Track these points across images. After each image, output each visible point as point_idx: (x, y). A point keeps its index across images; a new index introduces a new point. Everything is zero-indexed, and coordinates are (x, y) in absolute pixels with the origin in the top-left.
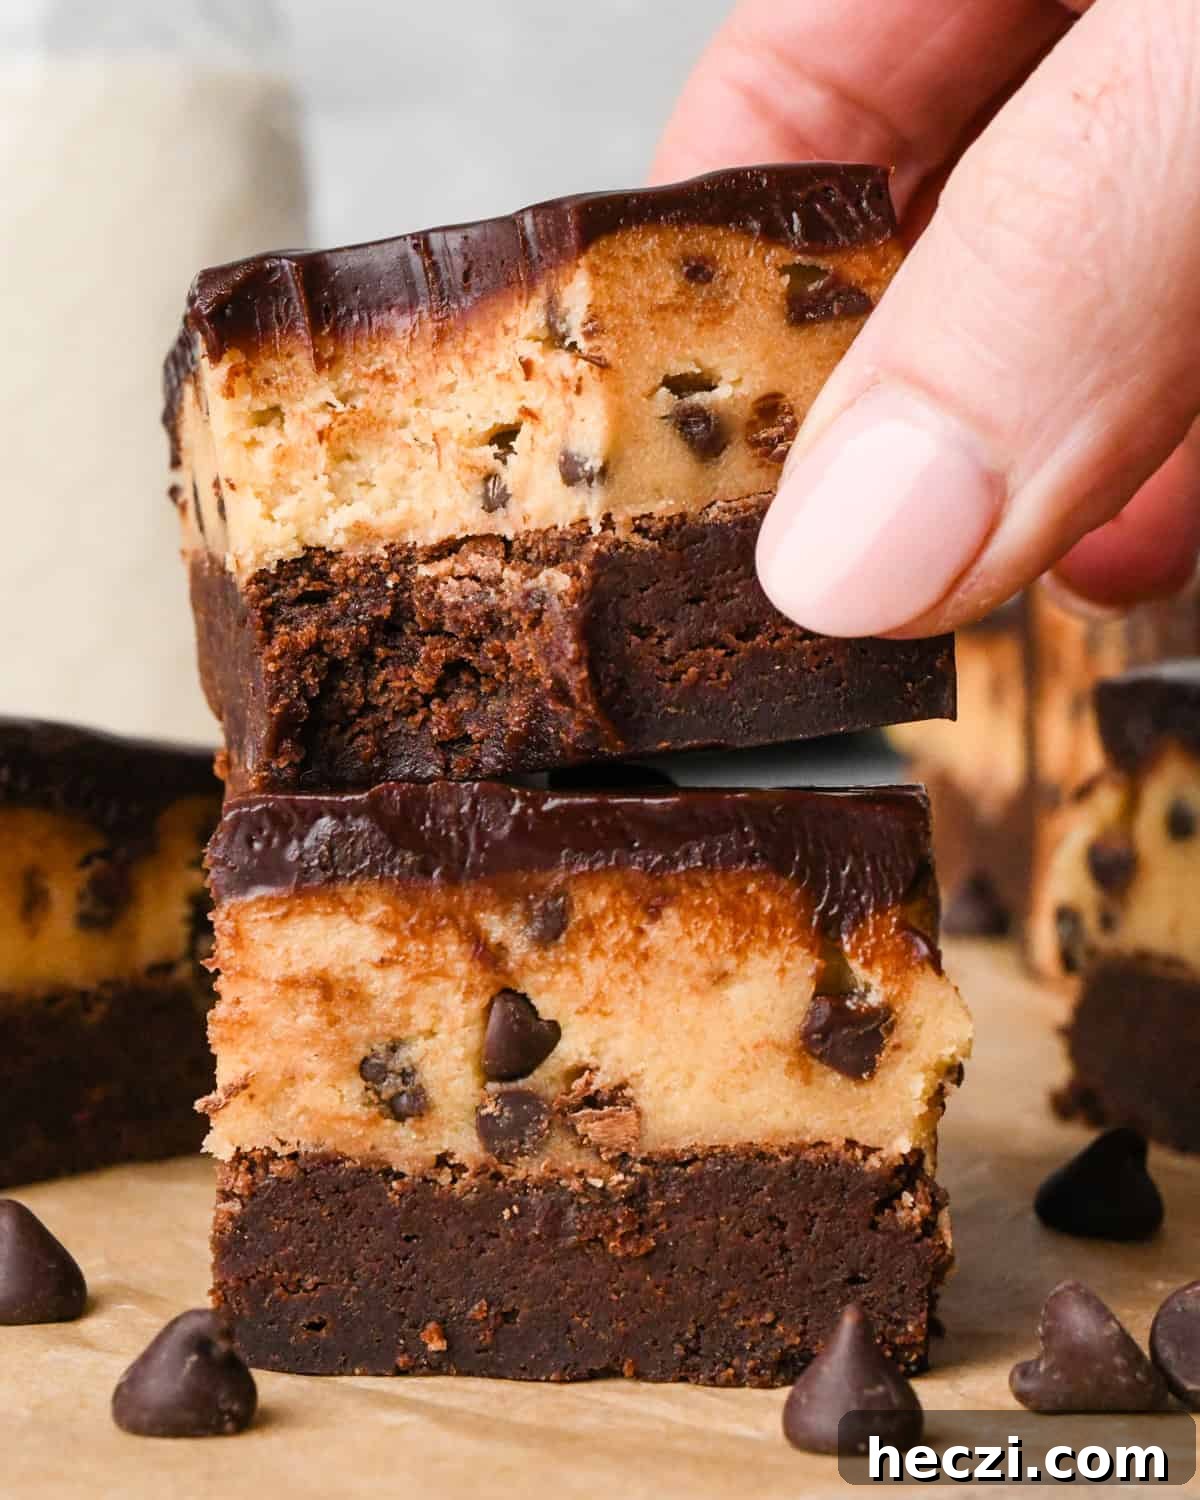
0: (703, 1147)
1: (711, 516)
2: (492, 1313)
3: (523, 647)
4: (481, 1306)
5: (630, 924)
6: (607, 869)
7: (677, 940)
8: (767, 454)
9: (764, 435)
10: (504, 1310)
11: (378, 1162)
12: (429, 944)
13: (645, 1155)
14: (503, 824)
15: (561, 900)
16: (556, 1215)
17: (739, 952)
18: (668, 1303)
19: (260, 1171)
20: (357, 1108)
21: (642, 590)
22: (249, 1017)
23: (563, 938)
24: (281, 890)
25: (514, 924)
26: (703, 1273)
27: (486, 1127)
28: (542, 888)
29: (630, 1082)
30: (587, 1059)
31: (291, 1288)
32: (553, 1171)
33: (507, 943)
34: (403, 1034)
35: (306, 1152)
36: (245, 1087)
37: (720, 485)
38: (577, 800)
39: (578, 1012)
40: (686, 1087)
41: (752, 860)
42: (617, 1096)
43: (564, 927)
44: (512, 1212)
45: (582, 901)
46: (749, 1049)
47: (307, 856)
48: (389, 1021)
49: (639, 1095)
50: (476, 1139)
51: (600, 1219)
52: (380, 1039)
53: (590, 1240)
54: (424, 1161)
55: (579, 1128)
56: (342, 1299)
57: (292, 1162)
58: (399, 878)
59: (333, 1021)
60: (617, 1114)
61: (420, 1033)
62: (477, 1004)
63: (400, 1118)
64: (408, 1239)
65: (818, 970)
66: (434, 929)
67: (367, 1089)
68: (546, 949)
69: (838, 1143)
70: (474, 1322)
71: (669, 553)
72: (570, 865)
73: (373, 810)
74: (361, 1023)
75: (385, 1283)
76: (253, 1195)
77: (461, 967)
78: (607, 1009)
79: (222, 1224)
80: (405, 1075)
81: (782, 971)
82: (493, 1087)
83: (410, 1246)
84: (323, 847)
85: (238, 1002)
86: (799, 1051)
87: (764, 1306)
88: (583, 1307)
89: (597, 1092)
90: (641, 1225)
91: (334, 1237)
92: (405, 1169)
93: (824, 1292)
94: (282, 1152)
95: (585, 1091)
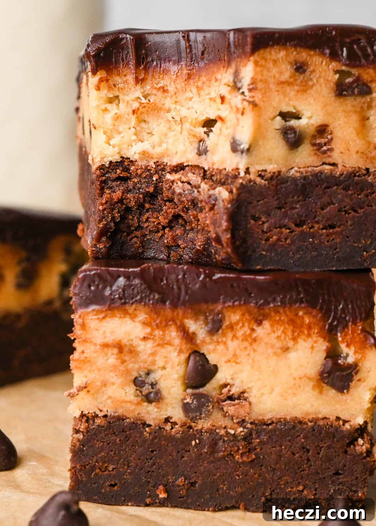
0: (276, 418)
1: (291, 174)
2: (186, 482)
3: (205, 218)
4: (182, 480)
5: (249, 327)
6: (240, 305)
7: (269, 334)
8: (319, 150)
9: (318, 142)
10: (191, 481)
11: (141, 420)
12: (164, 331)
13: (252, 420)
14: (196, 283)
15: (220, 316)
16: (214, 445)
17: (294, 339)
18: (260, 481)
19: (91, 422)
20: (132, 398)
21: (258, 201)
22: (88, 359)
23: (220, 332)
24: (102, 307)
25: (200, 325)
26: (274, 469)
27: (186, 408)
28: (213, 310)
29: (247, 391)
30: (229, 381)
31: (103, 470)
32: (214, 426)
33: (197, 332)
34: (152, 368)
35: (111, 415)
36: (85, 387)
37: (297, 160)
38: (228, 275)
39: (226, 362)
40: (271, 393)
41: (302, 302)
42: (241, 396)
43: (220, 327)
44: (196, 442)
45: (229, 316)
46: (298, 380)
47: (114, 294)
48: (146, 363)
49: (250, 396)
50: (181, 412)
51: (233, 446)
52: (143, 370)
53: (228, 455)
54: (160, 420)
55: (225, 409)
56: (124, 475)
57: (105, 419)
58: (153, 304)
59: (123, 362)
60: (241, 403)
61: (159, 368)
62: (184, 357)
63: (150, 401)
64: (152, 452)
65: (327, 347)
66: (167, 325)
67: (137, 390)
68: (213, 335)
69: (333, 418)
70: (179, 486)
71: (272, 187)
72: (224, 303)
73: (142, 275)
74: (135, 363)
75: (142, 469)
76: (88, 432)
77: (177, 341)
78: (238, 361)
79: (75, 443)
80: (153, 385)
81: (312, 347)
82: (189, 391)
83: (152, 454)
84: (120, 290)
85: (83, 352)
86: (318, 380)
87: (299, 483)
88: (224, 482)
89: (233, 394)
90: (249, 449)
91: (122, 450)
92: (151, 423)
93: (324, 478)
94: (101, 414)
95: (227, 394)
